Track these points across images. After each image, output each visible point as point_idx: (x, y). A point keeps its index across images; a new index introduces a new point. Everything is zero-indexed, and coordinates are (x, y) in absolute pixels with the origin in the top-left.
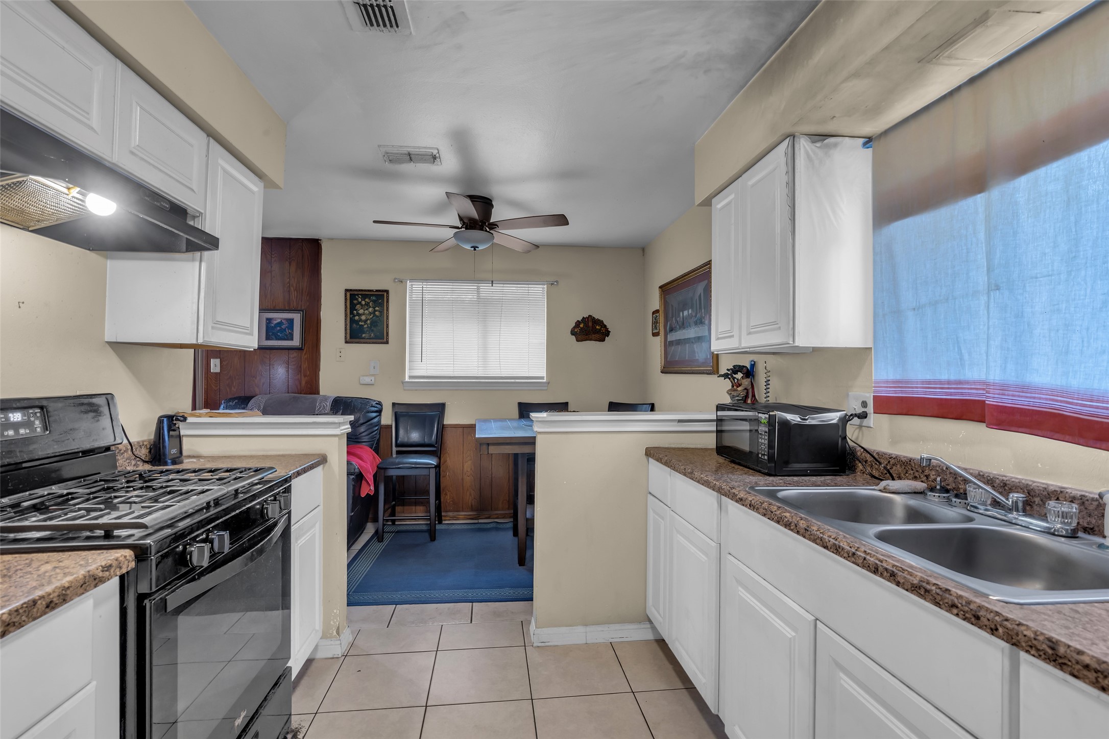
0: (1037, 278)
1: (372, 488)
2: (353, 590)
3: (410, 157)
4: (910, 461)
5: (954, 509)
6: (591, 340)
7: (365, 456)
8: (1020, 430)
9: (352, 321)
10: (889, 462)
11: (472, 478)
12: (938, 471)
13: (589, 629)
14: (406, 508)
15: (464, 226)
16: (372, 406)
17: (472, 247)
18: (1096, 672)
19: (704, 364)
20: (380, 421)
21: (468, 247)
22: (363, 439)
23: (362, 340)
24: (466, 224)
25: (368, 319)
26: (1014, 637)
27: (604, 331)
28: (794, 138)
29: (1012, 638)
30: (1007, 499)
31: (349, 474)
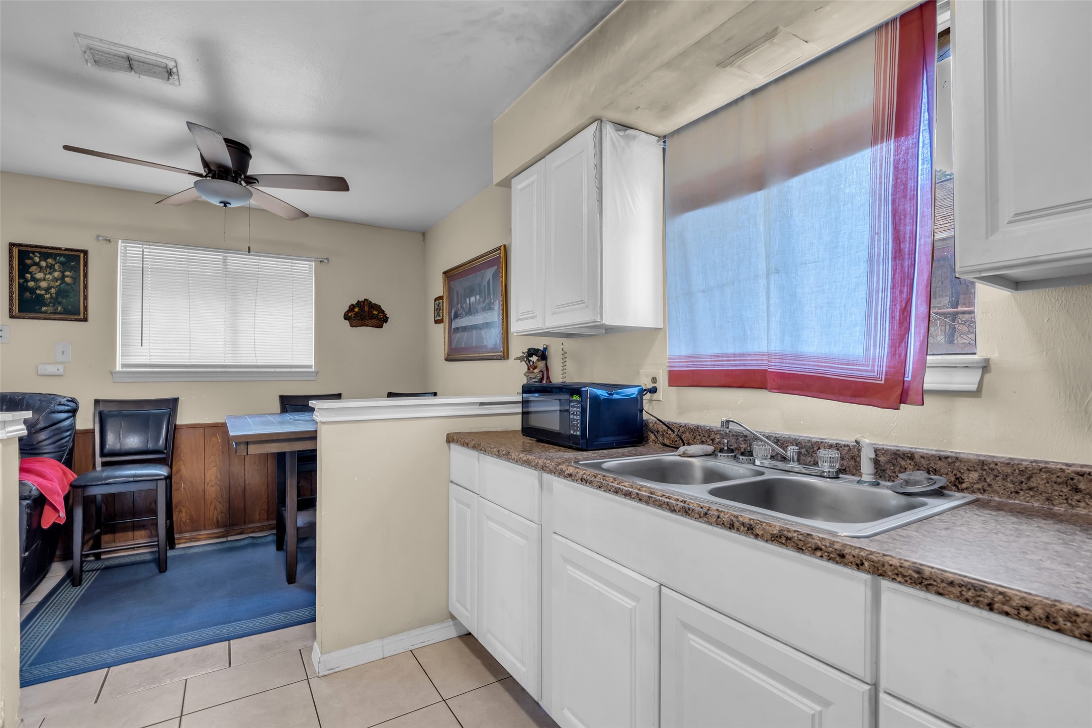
0: (806, 264)
1: (62, 514)
2: (29, 662)
3: (130, 64)
4: (698, 428)
5: (743, 465)
6: (367, 326)
7: (47, 471)
8: (795, 392)
9: (23, 288)
10: (679, 431)
11: (218, 487)
12: (722, 434)
13: (386, 641)
14: (118, 535)
15: (211, 175)
16: (60, 404)
17: (220, 202)
18: (960, 587)
19: (494, 349)
20: (73, 426)
21: (215, 201)
22: (44, 449)
23: (42, 315)
24: (213, 173)
25: (52, 287)
26: (880, 569)
27: (382, 317)
28: (601, 122)
29: (878, 570)
30: (786, 452)
31: (22, 498)
